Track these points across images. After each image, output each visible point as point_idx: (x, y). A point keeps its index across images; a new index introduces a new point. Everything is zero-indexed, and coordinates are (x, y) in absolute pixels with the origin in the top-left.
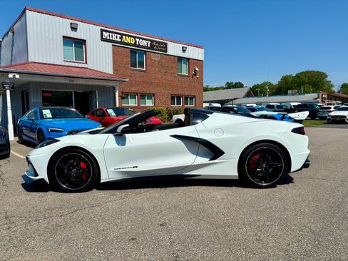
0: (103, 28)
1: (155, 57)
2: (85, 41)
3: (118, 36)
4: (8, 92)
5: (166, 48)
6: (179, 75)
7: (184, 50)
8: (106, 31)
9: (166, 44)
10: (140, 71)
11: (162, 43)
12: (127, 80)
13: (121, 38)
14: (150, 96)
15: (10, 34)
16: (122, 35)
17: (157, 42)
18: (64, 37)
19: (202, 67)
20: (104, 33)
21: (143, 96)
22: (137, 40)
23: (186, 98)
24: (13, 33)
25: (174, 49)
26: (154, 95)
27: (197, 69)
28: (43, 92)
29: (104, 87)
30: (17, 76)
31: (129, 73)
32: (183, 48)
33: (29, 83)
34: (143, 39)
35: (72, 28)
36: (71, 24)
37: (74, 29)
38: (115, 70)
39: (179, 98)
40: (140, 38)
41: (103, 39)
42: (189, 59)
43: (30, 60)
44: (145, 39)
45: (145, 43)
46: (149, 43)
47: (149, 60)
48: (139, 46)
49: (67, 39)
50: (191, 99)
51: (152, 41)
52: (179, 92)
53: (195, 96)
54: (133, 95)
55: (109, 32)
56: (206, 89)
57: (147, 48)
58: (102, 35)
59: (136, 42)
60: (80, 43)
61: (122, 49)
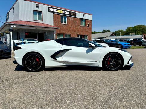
0: (49, 6)
1: (71, 18)
2: (42, 12)
3: (56, 10)
4: (11, 33)
5: (76, 15)
6: (81, 26)
7: (83, 16)
8: (51, 8)
9: (76, 13)
10: (65, 24)
11: (74, 13)
12: (59, 28)
13: (57, 11)
15: (12, 9)
16: (57, 9)
17: (72, 12)
18: (33, 10)
19: (91, 23)
20: (50, 8)
21: (66, 35)
22: (64, 11)
23: (84, 36)
24: (13, 9)
25: (79, 15)
26: (70, 34)
27: (89, 24)
28: (25, 33)
29: (50, 31)
30: (15, 26)
31: (60, 25)
32: (83, 15)
33: (19, 29)
34: (66, 11)
35: (37, 6)
36: (36, 5)
37: (38, 7)
38: (54, 24)
39: (81, 36)
40: (65, 11)
41: (50, 11)
42: (86, 19)
43: (20, 20)
44: (67, 11)
45: (67, 13)
46: (69, 13)
47: (68, 20)
48: (64, 14)
50: (86, 36)
51: (70, 12)
52: (81, 33)
53: (88, 35)
54: (62, 35)
55: (52, 8)
57: (68, 15)
58: (49, 9)
59: (63, 12)
60: (40, 13)
61: (57, 15)
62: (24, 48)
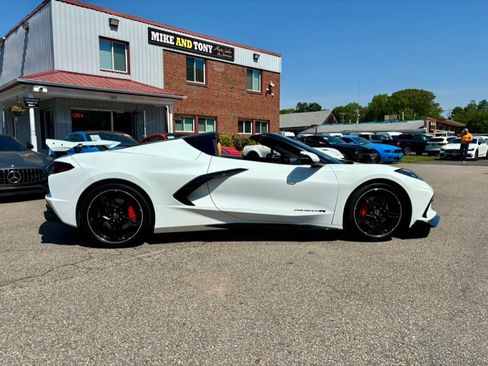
0: (151, 26)
1: (217, 66)
2: (128, 43)
3: (172, 37)
4: (32, 111)
5: (233, 55)
6: (248, 92)
7: (255, 59)
8: (156, 31)
9: (232, 50)
10: (198, 86)
11: (228, 48)
12: (185, 97)
13: (175, 41)
14: (212, 120)
15: (21, 29)
16: (176, 36)
17: (221, 47)
18: (100, 37)
19: (278, 81)
20: (153, 33)
21: (202, 120)
22: (195, 43)
23: (258, 124)
24: (27, 29)
25: (243, 57)
26: (216, 118)
27: (272, 84)
28: (73, 112)
29: (153, 106)
30: (45, 90)
31: (185, 88)
32: (254, 55)
33: (54, 100)
34: (203, 42)
35: (110, 25)
36: (110, 20)
37: (114, 26)
38: (166, 83)
39: (248, 123)
40: (199, 41)
41: (151, 42)
42: (261, 70)
43: (56, 68)
44: (208, 43)
45: (204, 48)
46: (211, 47)
47: (210, 72)
48: (198, 52)
49: (105, 41)
50: (264, 125)
51: (214, 46)
52: (250, 115)
53: (269, 122)
54: (190, 118)
55: (160, 32)
56: (283, 112)
57: (207, 54)
58: (150, 35)
59: (193, 46)
60: (121, 46)
61: (176, 55)
62: (84, 166)
